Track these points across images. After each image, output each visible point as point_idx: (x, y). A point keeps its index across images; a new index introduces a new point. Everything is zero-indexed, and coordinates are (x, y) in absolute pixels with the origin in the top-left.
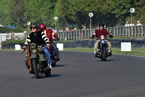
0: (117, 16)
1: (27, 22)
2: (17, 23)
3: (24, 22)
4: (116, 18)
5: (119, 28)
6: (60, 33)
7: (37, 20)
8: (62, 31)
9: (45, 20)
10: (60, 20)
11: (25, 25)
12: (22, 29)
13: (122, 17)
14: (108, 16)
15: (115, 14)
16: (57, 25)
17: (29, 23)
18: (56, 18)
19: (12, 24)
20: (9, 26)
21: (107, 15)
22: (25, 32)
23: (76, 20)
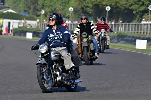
0: (135, 12)
1: (41, 11)
2: (31, 11)
3: (38, 10)
4: (134, 15)
5: (135, 25)
6: (74, 25)
7: (51, 10)
8: (76, 22)
9: (60, 10)
10: (75, 11)
11: (39, 14)
12: (35, 18)
13: (140, 13)
14: (126, 11)
15: (133, 10)
16: (72, 17)
17: (43, 12)
18: (71, 9)
19: (25, 11)
20: (22, 13)
21: (124, 10)
22: (38, 21)
23: (92, 13)
